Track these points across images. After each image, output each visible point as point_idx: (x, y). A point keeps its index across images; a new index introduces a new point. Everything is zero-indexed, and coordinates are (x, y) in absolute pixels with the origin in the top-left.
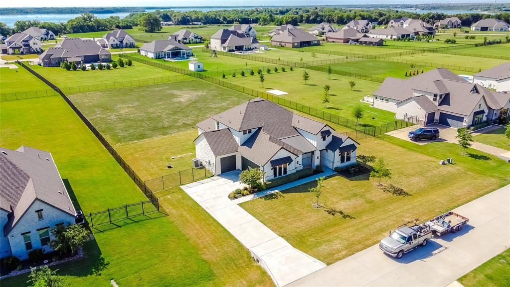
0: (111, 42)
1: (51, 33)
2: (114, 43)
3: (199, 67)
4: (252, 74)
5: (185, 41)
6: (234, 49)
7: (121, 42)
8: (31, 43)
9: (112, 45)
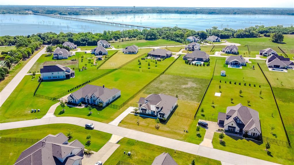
0: (227, 50)
1: (219, 39)
2: (228, 51)
3: (223, 74)
4: (235, 84)
5: (265, 55)
6: (273, 66)
7: (231, 51)
8: (195, 47)
9: (226, 52)
